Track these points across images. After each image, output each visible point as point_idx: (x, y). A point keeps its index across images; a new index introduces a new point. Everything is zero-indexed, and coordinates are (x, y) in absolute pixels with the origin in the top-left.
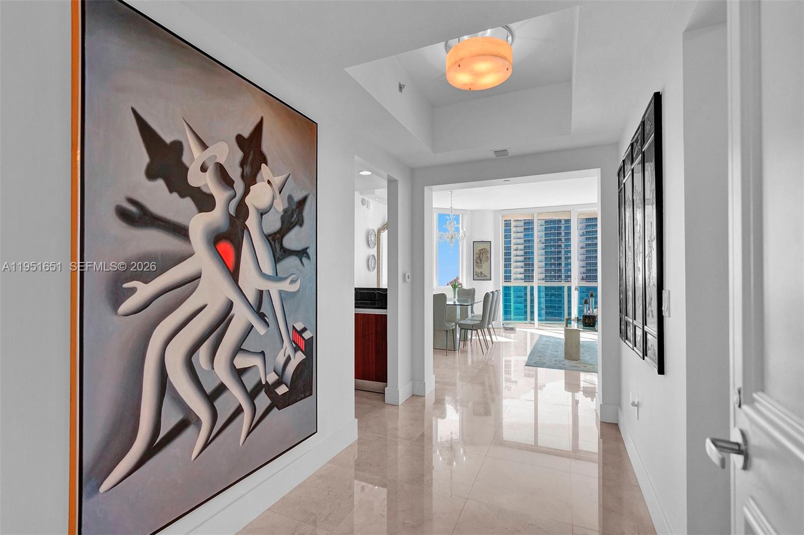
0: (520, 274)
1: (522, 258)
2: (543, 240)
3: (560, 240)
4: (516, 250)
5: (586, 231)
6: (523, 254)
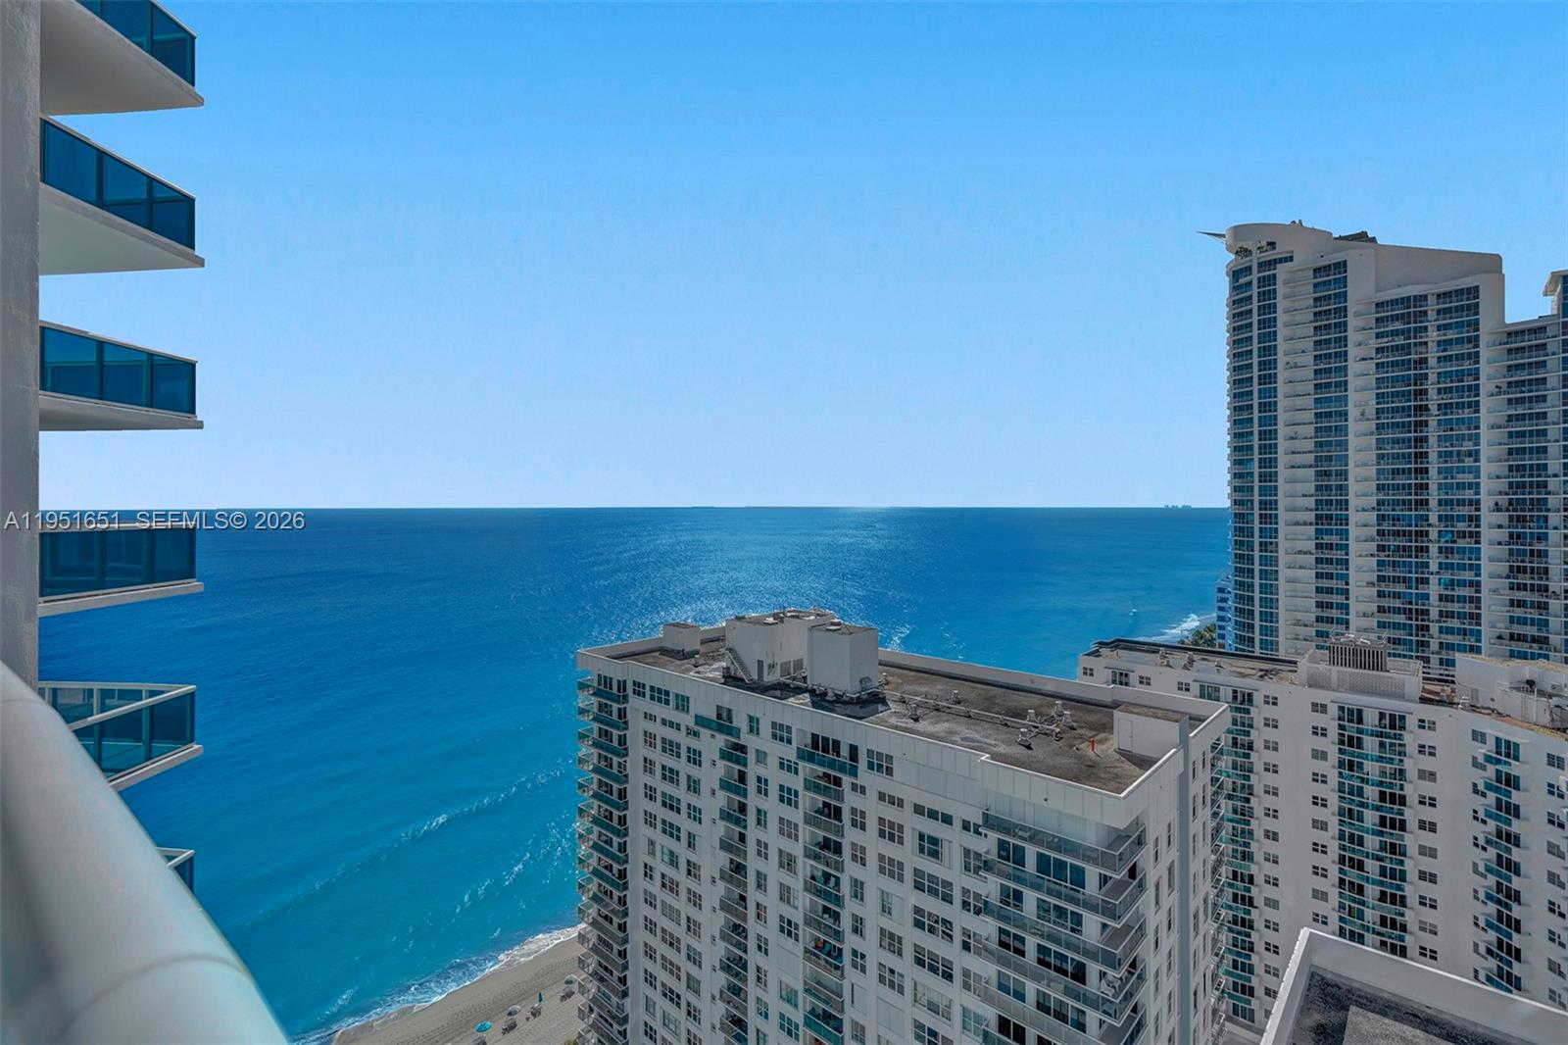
0: (1304, 495)
1: (1310, 458)
2: (1371, 412)
3: (1426, 408)
4: (1292, 438)
5: (1509, 383)
6: (1313, 449)
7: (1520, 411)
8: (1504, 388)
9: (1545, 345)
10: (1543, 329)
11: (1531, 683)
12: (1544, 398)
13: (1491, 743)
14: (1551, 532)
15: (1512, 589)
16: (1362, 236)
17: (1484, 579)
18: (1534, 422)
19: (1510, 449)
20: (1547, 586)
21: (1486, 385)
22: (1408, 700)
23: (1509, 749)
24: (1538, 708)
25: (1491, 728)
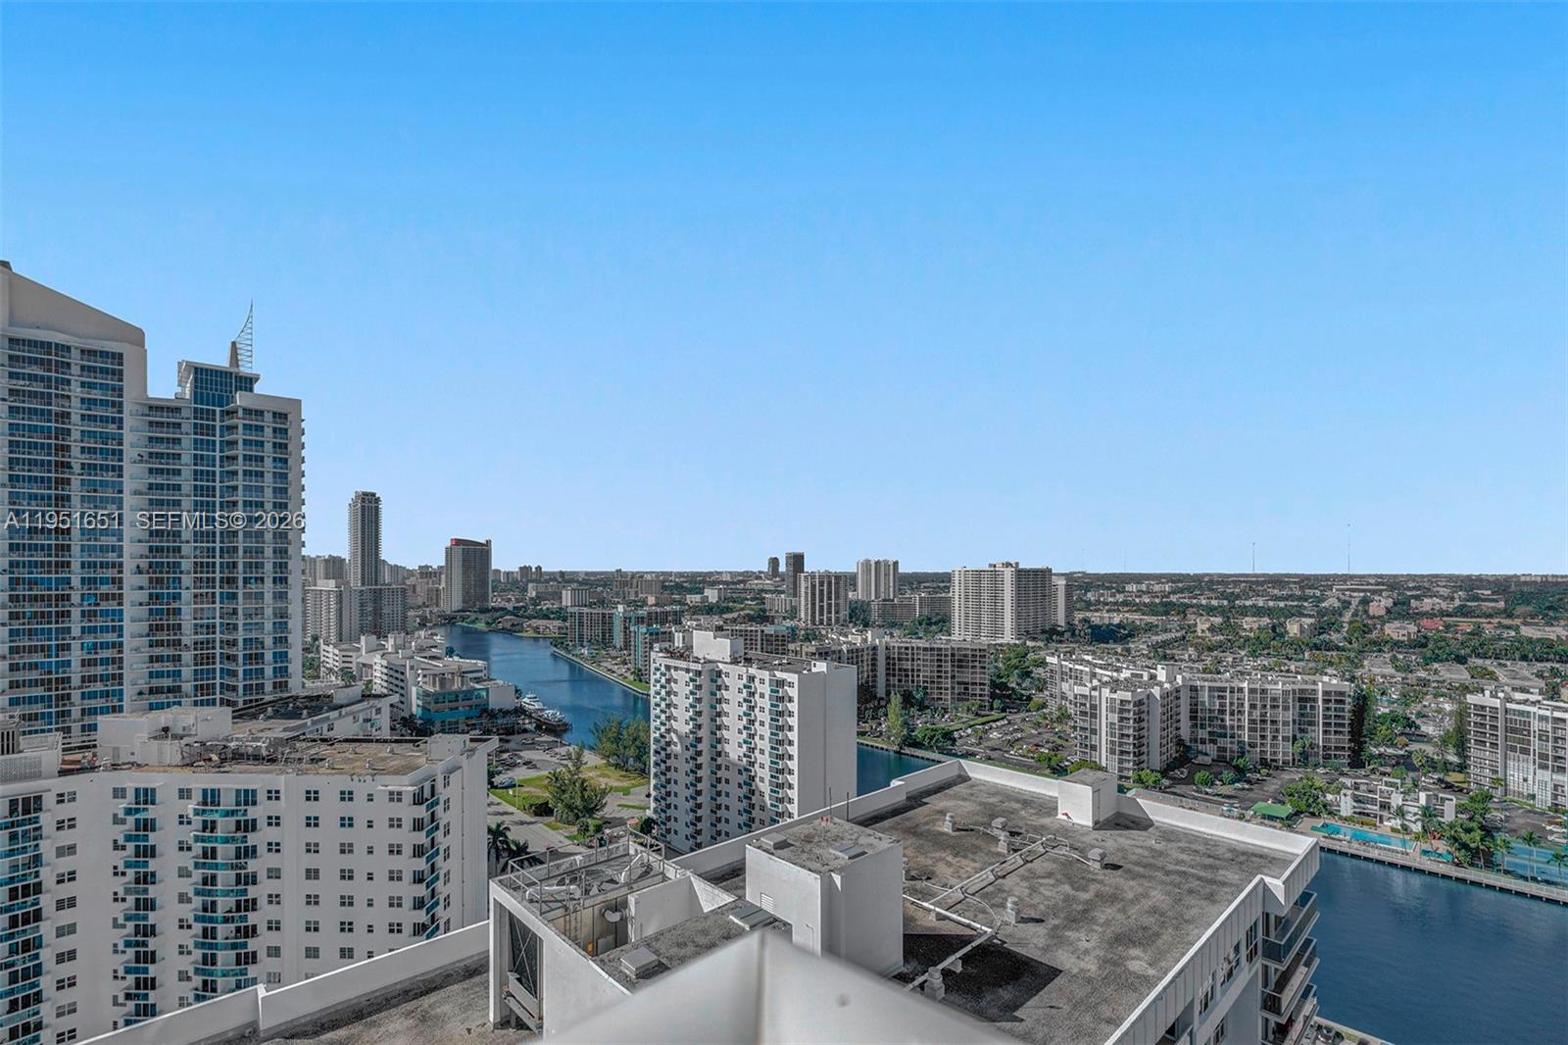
7: (159, 481)
8: (146, 457)
9: (180, 424)
11: (166, 730)
13: (131, 795)
14: (184, 592)
15: (151, 646)
17: (126, 639)
18: (170, 492)
20: (180, 640)
21: (129, 452)
22: (44, 779)
23: (146, 796)
24: (171, 750)
25: (131, 781)
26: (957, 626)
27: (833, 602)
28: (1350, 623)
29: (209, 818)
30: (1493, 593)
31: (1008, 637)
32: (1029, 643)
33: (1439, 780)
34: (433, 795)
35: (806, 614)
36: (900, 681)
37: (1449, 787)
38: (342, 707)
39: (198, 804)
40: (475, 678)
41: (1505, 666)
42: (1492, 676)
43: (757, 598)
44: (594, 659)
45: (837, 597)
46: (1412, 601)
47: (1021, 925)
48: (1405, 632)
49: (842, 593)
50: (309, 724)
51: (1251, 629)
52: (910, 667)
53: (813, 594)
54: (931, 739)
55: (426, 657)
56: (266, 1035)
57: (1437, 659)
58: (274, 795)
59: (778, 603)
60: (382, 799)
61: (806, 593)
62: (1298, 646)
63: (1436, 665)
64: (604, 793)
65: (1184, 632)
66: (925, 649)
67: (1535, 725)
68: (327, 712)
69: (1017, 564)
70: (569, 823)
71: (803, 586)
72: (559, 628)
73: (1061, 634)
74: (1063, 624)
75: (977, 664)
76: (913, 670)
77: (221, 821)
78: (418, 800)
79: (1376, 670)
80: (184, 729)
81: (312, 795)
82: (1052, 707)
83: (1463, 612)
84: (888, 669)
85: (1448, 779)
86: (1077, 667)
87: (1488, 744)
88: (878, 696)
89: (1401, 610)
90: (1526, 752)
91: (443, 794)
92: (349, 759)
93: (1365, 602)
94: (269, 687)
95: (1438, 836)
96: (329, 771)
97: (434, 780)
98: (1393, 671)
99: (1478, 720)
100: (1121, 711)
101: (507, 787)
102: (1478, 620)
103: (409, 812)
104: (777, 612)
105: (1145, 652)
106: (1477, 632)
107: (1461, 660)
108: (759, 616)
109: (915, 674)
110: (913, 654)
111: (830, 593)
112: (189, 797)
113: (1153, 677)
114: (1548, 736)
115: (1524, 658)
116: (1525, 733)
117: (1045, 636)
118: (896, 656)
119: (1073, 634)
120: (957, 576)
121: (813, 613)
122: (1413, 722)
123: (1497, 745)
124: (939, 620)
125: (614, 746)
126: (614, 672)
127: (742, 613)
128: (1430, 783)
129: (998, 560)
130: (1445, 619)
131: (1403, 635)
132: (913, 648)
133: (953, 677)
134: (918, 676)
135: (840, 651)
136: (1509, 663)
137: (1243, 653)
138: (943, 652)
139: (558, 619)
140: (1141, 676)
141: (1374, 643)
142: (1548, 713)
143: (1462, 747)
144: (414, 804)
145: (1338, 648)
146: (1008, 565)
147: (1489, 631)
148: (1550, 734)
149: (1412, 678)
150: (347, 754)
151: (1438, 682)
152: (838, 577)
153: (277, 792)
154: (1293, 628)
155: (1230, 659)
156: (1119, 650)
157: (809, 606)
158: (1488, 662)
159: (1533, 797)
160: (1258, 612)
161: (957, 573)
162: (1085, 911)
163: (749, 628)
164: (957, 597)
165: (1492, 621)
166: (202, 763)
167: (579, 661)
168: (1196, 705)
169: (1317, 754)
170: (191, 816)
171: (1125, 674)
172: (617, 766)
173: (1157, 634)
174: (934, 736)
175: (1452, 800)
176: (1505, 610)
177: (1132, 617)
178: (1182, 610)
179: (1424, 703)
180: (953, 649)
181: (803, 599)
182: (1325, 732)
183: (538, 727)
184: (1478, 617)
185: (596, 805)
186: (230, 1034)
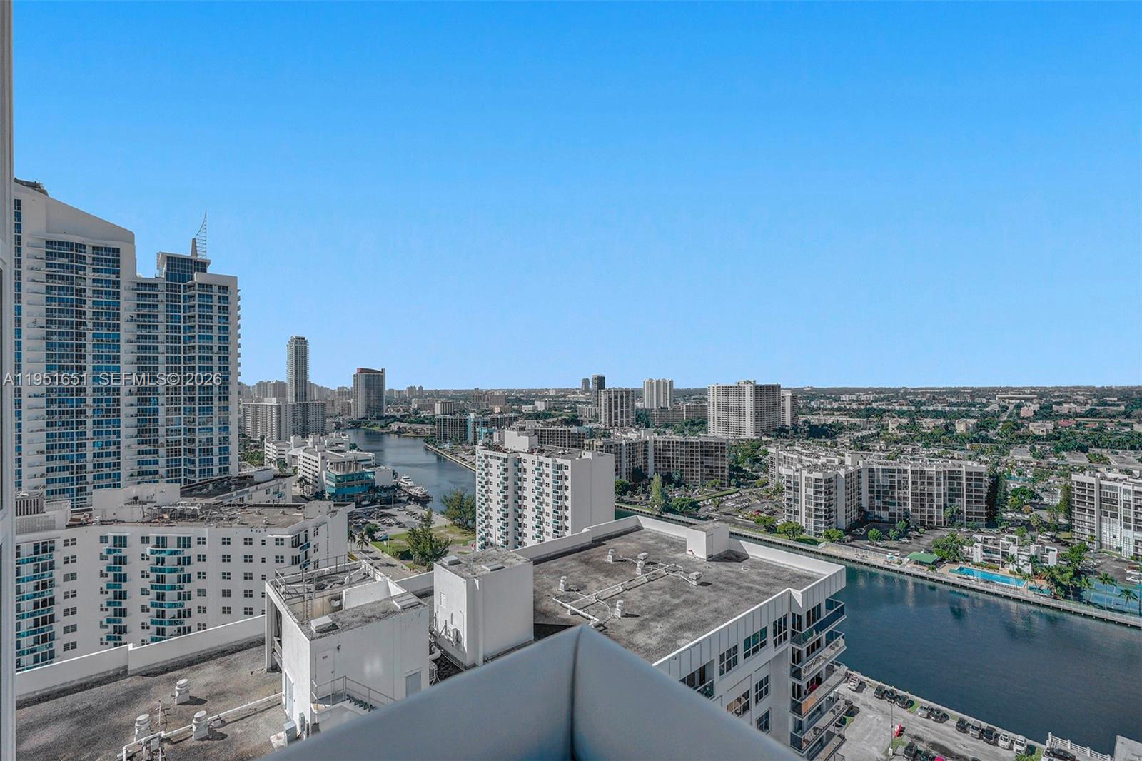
7: (144, 333)
8: (135, 317)
9: (157, 295)
10: (156, 285)
11: (136, 498)
12: (156, 327)
13: (111, 540)
14: (160, 407)
15: (139, 444)
16: (35, 186)
17: (122, 439)
18: (152, 340)
19: (138, 356)
20: (157, 440)
21: (124, 314)
22: (58, 529)
23: (121, 541)
24: (137, 512)
25: (112, 531)
26: (712, 427)
27: (624, 410)
28: (1004, 422)
29: (160, 556)
30: (1119, 400)
31: (748, 434)
32: (765, 439)
33: (1051, 536)
34: (306, 541)
35: (605, 418)
36: (664, 466)
37: (1058, 541)
38: (259, 483)
39: (153, 547)
40: (366, 465)
41: (1117, 453)
42: (1105, 461)
43: (572, 408)
44: (452, 452)
45: (627, 407)
46: (1054, 406)
47: (624, 618)
48: (1044, 429)
49: (631, 404)
50: (234, 495)
51: (928, 427)
52: (671, 456)
53: (610, 405)
54: (681, 506)
55: (333, 451)
56: (132, 673)
57: (1066, 449)
58: (202, 541)
59: (585, 410)
60: (271, 544)
61: (605, 404)
62: (962, 439)
63: (1064, 453)
64: (447, 544)
65: (879, 430)
66: (682, 443)
67: (1121, 497)
68: (248, 487)
69: (755, 381)
70: (422, 565)
71: (604, 398)
72: (431, 429)
73: (787, 432)
74: (789, 425)
75: (719, 453)
76: (673, 458)
77: (168, 558)
78: (296, 544)
79: (1018, 457)
80: (148, 498)
81: (226, 541)
82: (773, 485)
83: (1093, 414)
84: (655, 457)
85: (1058, 536)
86: (789, 455)
87: (1087, 511)
88: (649, 476)
89: (1044, 413)
90: (1114, 516)
91: (313, 540)
92: (254, 518)
93: (1018, 407)
94: (216, 471)
95: (1043, 577)
96: (240, 525)
97: (307, 531)
98: (1031, 457)
99: (1080, 492)
100: (816, 487)
101: (382, 540)
102: (1104, 420)
103: (288, 552)
104: (586, 417)
105: (848, 445)
106: (1101, 429)
107: (1084, 450)
108: (572, 420)
109: (675, 461)
110: (673, 446)
111: (622, 403)
112: (148, 542)
113: (842, 462)
114: (1130, 505)
115: (1133, 448)
116: (1114, 502)
117: (775, 433)
118: (661, 448)
119: (796, 432)
120: (711, 390)
121: (610, 419)
122: (1038, 495)
123: (1093, 511)
124: (699, 422)
125: (458, 512)
126: (466, 460)
127: (560, 418)
128: (1045, 539)
129: (742, 380)
130: (1077, 419)
131: (1042, 431)
132: (673, 442)
133: (702, 463)
134: (677, 462)
135: (621, 445)
136: (1120, 452)
137: (920, 445)
138: (695, 445)
139: (430, 424)
140: (834, 462)
141: (1021, 437)
142: (1130, 488)
143: (1069, 513)
144: (293, 547)
145: (991, 441)
146: (748, 382)
147: (1110, 427)
148: (1132, 503)
149: (1044, 463)
150: (254, 514)
151: (1063, 465)
152: (627, 392)
153: (204, 539)
154: (960, 427)
155: (910, 450)
156: (829, 443)
157: (607, 413)
158: (1104, 451)
159: (1120, 549)
160: (936, 415)
161: (711, 388)
162: (671, 610)
163: (560, 429)
164: (712, 405)
165: (1114, 420)
166: (157, 520)
167: (442, 453)
168: (873, 482)
169: (962, 518)
170: (148, 554)
171: (823, 460)
172: (460, 526)
173: (859, 431)
174: (684, 504)
175: (1054, 551)
176: (1125, 413)
177: (841, 419)
178: (881, 413)
179: (1049, 481)
180: (702, 442)
181: (603, 408)
182: (968, 502)
183: (410, 499)
184: (1104, 417)
185: (442, 552)
186: (112, 673)
